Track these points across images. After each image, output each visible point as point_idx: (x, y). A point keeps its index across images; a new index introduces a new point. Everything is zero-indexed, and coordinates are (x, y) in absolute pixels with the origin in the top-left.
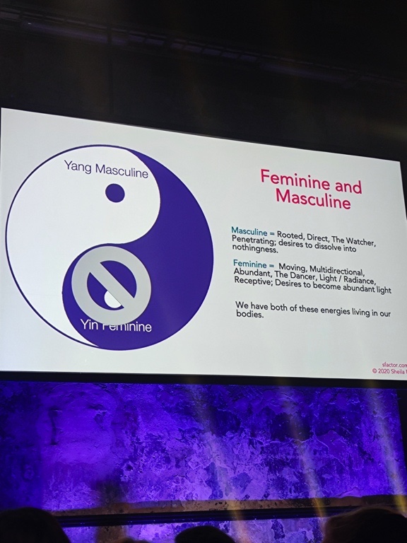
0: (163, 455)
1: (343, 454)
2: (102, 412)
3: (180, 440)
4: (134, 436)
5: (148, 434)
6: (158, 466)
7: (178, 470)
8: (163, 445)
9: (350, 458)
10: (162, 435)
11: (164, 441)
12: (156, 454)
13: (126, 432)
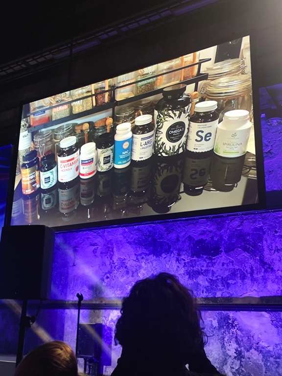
0: (125, 270)
1: (246, 265)
2: (96, 247)
3: (135, 261)
4: (111, 259)
5: (118, 258)
6: (122, 276)
7: (133, 278)
8: (126, 264)
9: (252, 267)
10: (126, 258)
11: (127, 261)
12: (122, 270)
13: (107, 258)
